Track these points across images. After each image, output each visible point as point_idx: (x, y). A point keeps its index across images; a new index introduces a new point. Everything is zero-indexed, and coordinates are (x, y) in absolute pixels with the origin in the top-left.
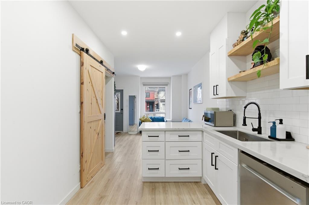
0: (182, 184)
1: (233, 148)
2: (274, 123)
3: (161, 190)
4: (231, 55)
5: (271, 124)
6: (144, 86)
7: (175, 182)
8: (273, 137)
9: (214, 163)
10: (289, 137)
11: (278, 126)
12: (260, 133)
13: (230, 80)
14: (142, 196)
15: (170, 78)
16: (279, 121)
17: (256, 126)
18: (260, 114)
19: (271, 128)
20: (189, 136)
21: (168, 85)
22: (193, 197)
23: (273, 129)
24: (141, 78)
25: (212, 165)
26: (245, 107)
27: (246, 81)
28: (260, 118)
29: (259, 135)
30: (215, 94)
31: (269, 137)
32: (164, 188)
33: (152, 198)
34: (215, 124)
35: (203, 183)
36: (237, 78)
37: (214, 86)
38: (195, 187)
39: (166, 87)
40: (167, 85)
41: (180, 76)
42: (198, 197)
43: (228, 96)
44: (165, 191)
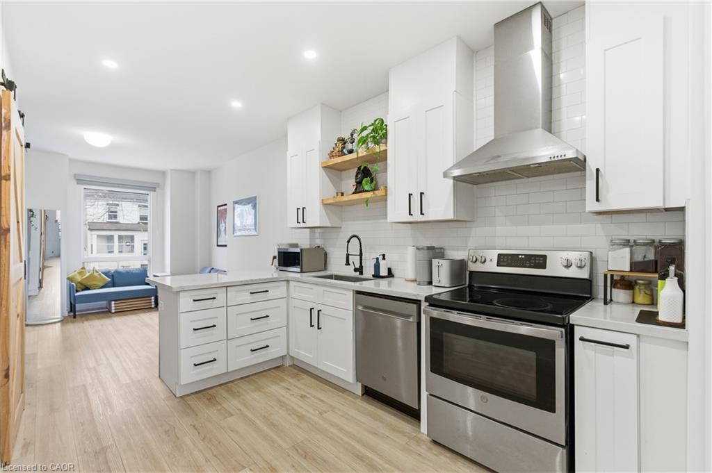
0: (256, 376)
1: (344, 292)
2: (377, 259)
3: (225, 394)
4: (327, 168)
5: (375, 260)
6: (78, 183)
7: (242, 378)
8: (377, 276)
9: (315, 322)
10: (390, 274)
11: (382, 262)
12: (361, 273)
13: (325, 203)
14: (197, 415)
15: (163, 173)
16: (382, 257)
17: (358, 266)
18: (361, 250)
19: (375, 265)
20: (267, 291)
21: (157, 190)
22: (283, 384)
23: (377, 267)
24: (71, 161)
25: (312, 326)
26: (348, 242)
27: (342, 206)
28: (361, 255)
29: (361, 276)
30: (301, 220)
31: (373, 276)
32: (229, 391)
33: (219, 410)
34: (301, 269)
35: (288, 365)
36: (336, 202)
37: (298, 209)
38: (278, 373)
39: (151, 194)
40: (154, 189)
41: (193, 173)
42: (290, 383)
43: (322, 225)
44: (234, 394)
